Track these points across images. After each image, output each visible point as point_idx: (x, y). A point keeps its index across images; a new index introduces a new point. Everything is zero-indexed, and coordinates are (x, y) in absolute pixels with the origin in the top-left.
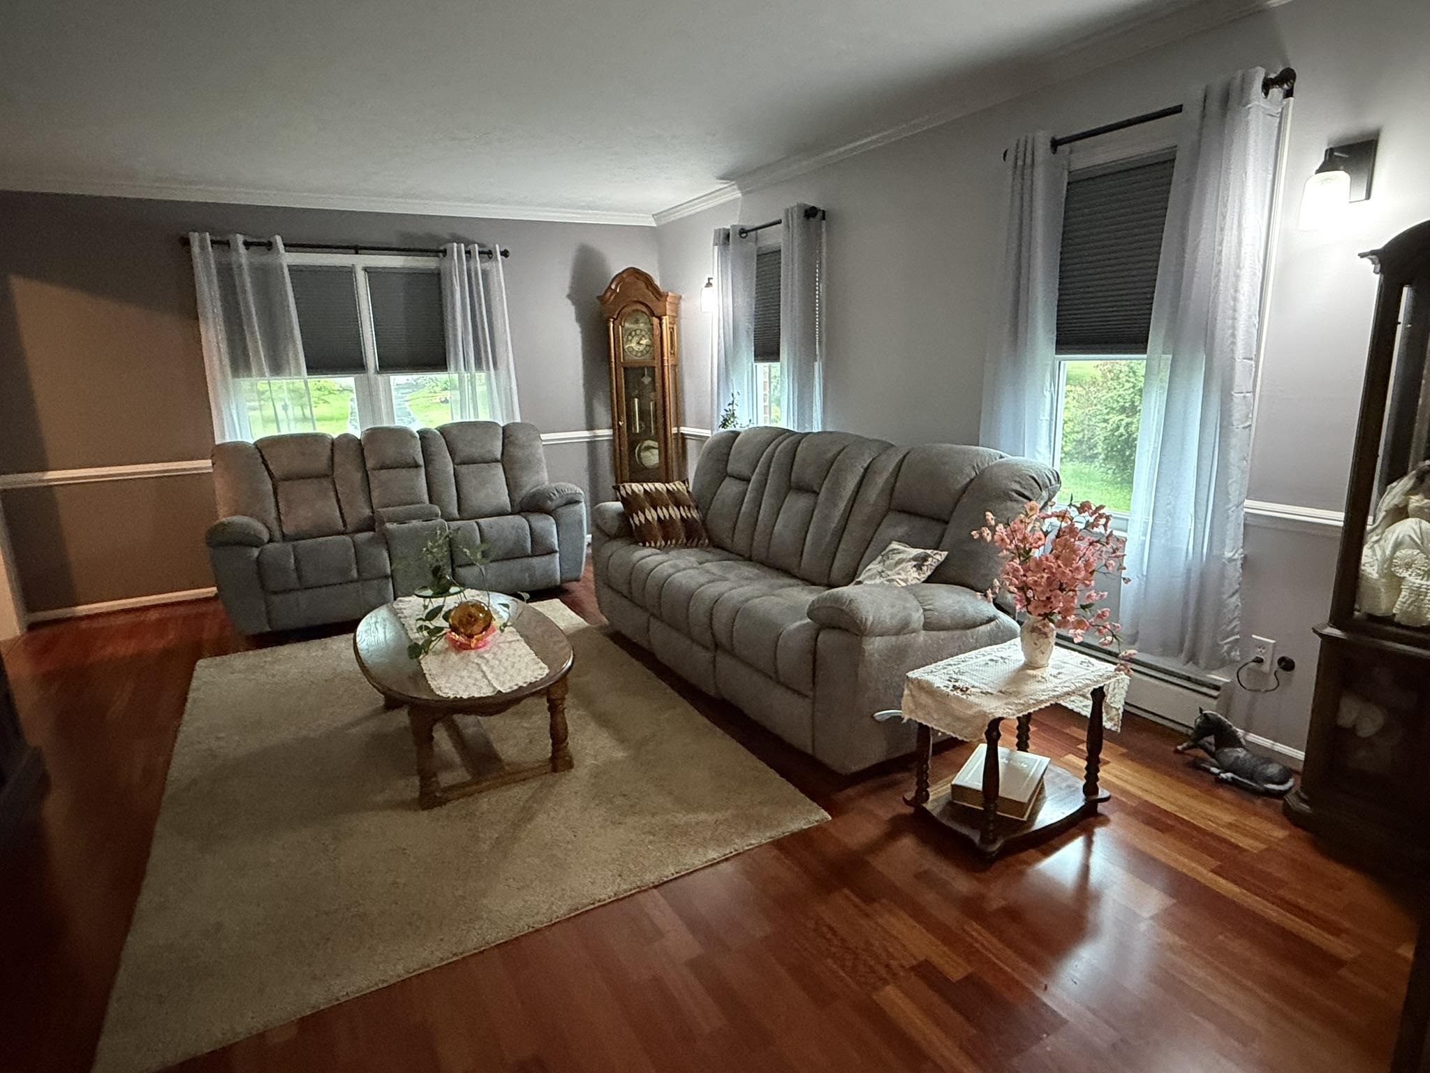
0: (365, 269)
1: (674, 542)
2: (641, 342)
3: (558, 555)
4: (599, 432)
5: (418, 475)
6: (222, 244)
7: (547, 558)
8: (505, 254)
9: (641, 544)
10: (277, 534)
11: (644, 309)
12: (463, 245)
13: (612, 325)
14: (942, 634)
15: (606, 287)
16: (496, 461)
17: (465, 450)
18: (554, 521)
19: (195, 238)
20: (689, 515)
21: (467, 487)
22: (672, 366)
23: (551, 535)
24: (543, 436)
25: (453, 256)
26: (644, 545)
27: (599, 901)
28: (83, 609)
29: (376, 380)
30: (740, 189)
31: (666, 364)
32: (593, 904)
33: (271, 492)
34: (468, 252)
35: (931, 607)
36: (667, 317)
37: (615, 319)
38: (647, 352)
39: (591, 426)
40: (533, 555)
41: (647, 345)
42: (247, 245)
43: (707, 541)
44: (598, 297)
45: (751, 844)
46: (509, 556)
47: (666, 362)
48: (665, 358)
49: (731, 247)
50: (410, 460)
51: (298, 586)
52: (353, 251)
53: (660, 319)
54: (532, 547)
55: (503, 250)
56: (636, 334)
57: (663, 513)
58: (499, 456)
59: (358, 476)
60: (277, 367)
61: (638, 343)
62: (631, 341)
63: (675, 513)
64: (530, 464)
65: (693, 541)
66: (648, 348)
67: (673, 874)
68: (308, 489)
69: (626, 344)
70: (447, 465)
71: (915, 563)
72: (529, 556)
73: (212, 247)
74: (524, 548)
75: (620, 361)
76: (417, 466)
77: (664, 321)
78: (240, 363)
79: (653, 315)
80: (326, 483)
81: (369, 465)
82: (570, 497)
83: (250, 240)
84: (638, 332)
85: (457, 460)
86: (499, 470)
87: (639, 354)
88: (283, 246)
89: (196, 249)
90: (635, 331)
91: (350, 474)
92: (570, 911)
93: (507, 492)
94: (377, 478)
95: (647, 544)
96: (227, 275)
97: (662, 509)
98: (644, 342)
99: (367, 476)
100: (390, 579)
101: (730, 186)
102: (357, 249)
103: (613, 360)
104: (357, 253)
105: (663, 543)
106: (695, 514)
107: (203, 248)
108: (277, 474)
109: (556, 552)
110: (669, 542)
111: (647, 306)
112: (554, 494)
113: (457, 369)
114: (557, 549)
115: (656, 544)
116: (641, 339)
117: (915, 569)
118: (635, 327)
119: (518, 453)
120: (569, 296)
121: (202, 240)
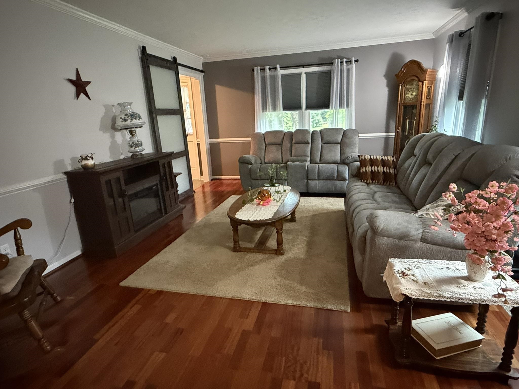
0: (305, 73)
1: (377, 181)
2: (413, 94)
3: (347, 182)
4: (391, 134)
5: (308, 146)
6: (263, 70)
7: (342, 182)
8: (356, 61)
9: (360, 180)
10: (263, 162)
11: (416, 79)
12: (339, 60)
13: (400, 87)
14: (435, 247)
15: (399, 70)
16: (338, 143)
17: (327, 138)
18: (348, 168)
19: (255, 68)
20: (388, 171)
21: (325, 152)
22: (426, 104)
23: (345, 174)
24: (360, 135)
25: (335, 65)
26: (361, 181)
27: (243, 298)
28: (223, 177)
29: (305, 112)
30: (466, 11)
31: (423, 103)
32: (240, 298)
33: (264, 149)
34: (341, 62)
35: (429, 231)
36: (427, 81)
37: (402, 84)
38: (415, 98)
39: (387, 131)
40: (337, 180)
41: (415, 95)
42: (270, 69)
43: (394, 184)
44: (396, 75)
45: (306, 305)
46: (328, 179)
47: (423, 102)
48: (423, 101)
49: (453, 42)
50: (306, 141)
51: (259, 178)
52: (302, 67)
53: (423, 83)
54: (337, 177)
55: (356, 59)
56: (411, 91)
57: (375, 169)
58: (340, 141)
59: (289, 145)
60: (275, 109)
61: (412, 94)
62: (408, 94)
63: (381, 169)
64: (351, 145)
65: (387, 182)
66: (416, 96)
67: (271, 301)
68: (273, 148)
69: (406, 95)
70: (319, 143)
71: (444, 207)
72: (335, 180)
73: (260, 71)
74: (334, 177)
75: (402, 103)
76: (308, 143)
77: (424, 83)
78: (264, 108)
79: (419, 81)
80: (279, 147)
81: (294, 141)
82: (355, 159)
83: (271, 67)
84: (412, 89)
85: (323, 142)
86: (339, 147)
87: (411, 99)
88: (279, 68)
89: (255, 72)
90: (411, 89)
91: (287, 144)
92: (232, 297)
93: (339, 155)
94: (295, 146)
95: (363, 181)
96: (264, 79)
97: (375, 167)
98: (414, 94)
99: (292, 146)
100: (286, 181)
101: (461, 11)
102: (303, 66)
103: (399, 102)
104: (303, 67)
105: (371, 181)
106: (392, 171)
107: (257, 72)
108: (267, 143)
109: (347, 180)
110: (374, 182)
111: (417, 77)
112: (349, 157)
113: (332, 108)
114: (347, 179)
115: (367, 181)
116: (413, 93)
117: (443, 211)
118: (410, 87)
119: (347, 140)
120: (384, 76)
121: (257, 70)
